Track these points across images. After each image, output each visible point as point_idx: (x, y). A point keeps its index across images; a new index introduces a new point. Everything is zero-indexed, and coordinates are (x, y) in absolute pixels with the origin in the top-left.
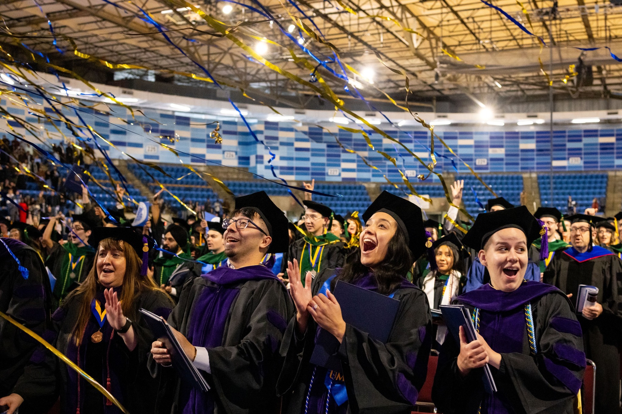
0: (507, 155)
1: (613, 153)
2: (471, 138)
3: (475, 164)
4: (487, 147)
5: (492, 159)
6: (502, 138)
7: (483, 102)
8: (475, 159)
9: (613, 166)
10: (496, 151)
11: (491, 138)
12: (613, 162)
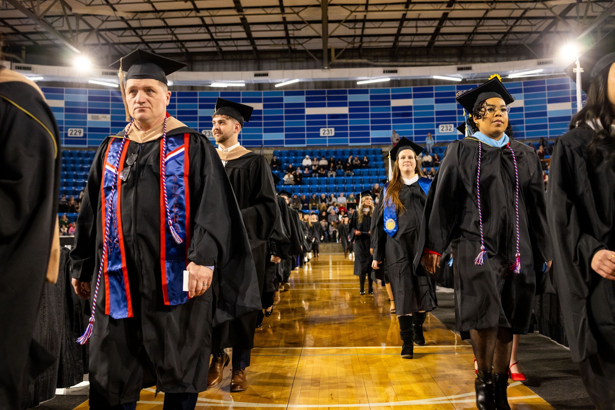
0: (113, 124)
1: (260, 125)
2: (61, 98)
3: (66, 135)
4: (85, 111)
5: (91, 129)
6: (107, 99)
7: (77, 47)
8: (67, 129)
9: (260, 143)
10: (98, 118)
11: (90, 98)
12: (261, 136)
